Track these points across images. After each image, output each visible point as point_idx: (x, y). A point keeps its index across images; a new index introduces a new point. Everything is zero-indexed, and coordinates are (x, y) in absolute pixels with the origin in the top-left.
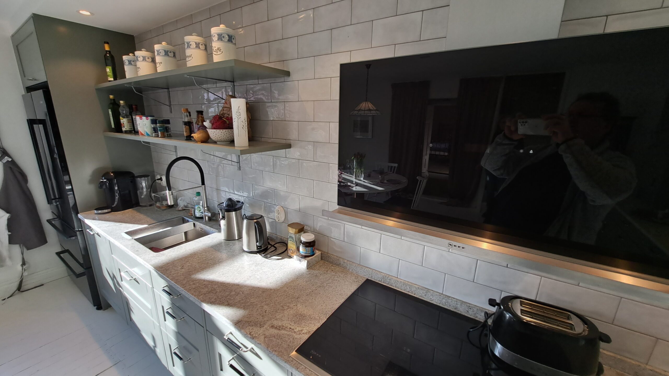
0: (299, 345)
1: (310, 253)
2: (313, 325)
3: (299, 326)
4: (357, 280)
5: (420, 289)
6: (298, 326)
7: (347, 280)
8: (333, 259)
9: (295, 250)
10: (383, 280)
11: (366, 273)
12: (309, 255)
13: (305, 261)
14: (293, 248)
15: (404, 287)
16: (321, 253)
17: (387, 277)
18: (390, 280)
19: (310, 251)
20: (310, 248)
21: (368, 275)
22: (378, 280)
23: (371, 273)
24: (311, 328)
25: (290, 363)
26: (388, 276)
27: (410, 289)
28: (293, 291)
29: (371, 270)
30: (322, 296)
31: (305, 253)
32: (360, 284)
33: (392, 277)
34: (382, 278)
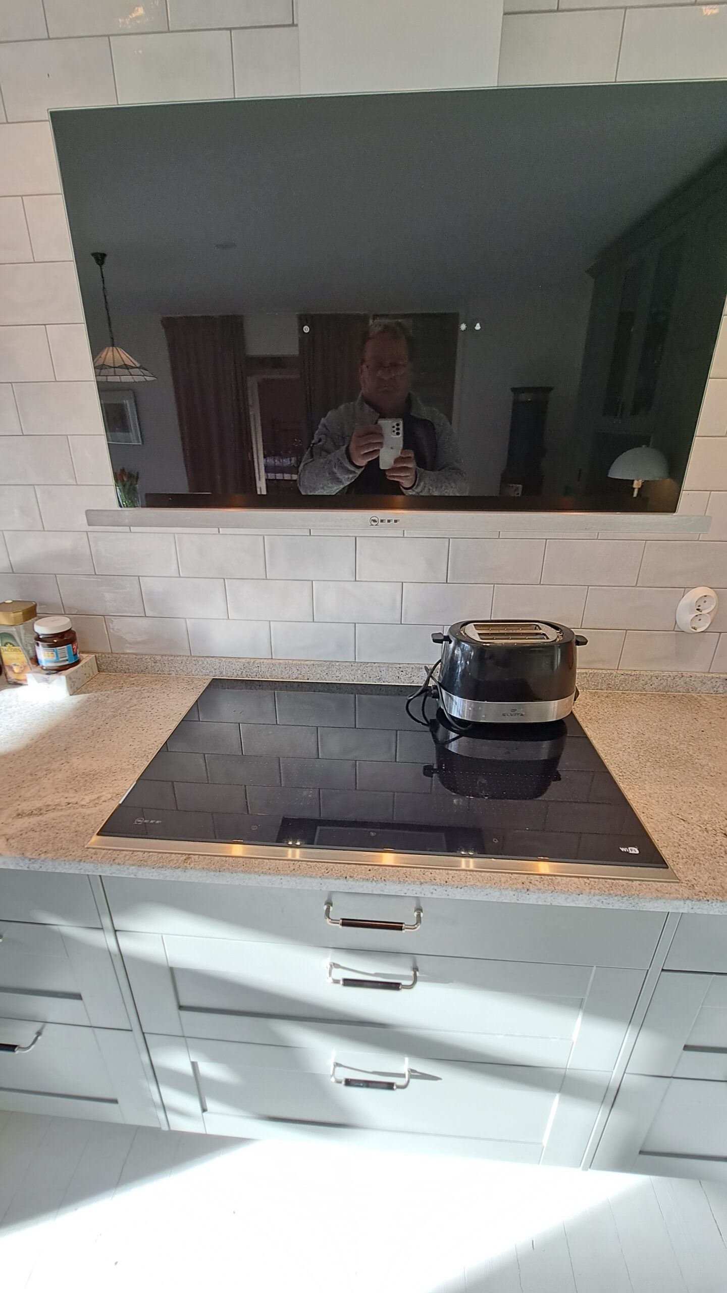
0: (101, 824)
1: (67, 660)
2: (123, 781)
3: (89, 793)
4: (193, 686)
5: (316, 666)
6: (86, 795)
7: (172, 691)
8: (128, 663)
9: (26, 664)
10: (244, 671)
11: (207, 669)
12: (67, 663)
13: (60, 679)
14: (18, 659)
15: (286, 672)
16: (96, 656)
17: (251, 664)
18: (258, 667)
19: (67, 655)
20: (65, 647)
21: (214, 672)
22: (235, 674)
23: (219, 665)
24: (119, 787)
25: (92, 857)
26: (252, 661)
27: (299, 672)
28: (49, 741)
29: (217, 660)
30: (126, 730)
31: (55, 662)
32: (202, 691)
33: (262, 661)
34: (243, 668)
